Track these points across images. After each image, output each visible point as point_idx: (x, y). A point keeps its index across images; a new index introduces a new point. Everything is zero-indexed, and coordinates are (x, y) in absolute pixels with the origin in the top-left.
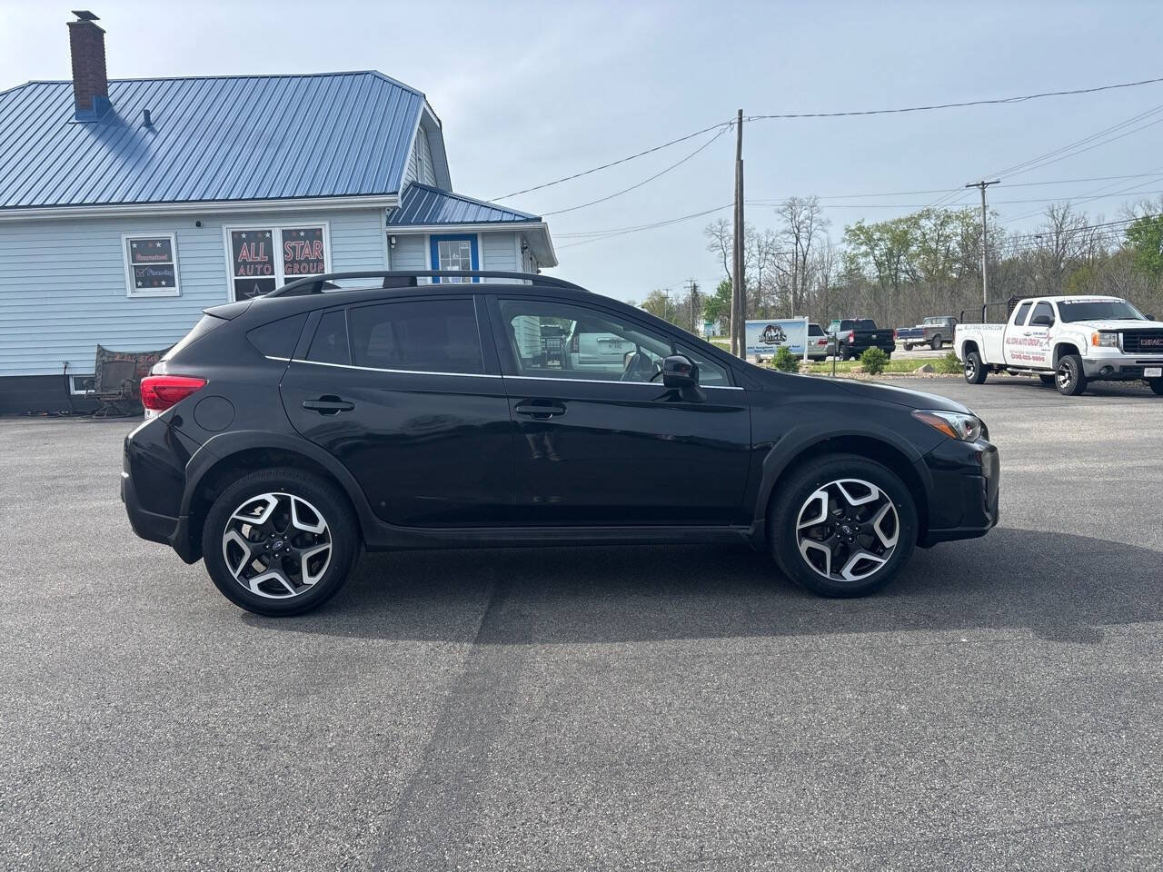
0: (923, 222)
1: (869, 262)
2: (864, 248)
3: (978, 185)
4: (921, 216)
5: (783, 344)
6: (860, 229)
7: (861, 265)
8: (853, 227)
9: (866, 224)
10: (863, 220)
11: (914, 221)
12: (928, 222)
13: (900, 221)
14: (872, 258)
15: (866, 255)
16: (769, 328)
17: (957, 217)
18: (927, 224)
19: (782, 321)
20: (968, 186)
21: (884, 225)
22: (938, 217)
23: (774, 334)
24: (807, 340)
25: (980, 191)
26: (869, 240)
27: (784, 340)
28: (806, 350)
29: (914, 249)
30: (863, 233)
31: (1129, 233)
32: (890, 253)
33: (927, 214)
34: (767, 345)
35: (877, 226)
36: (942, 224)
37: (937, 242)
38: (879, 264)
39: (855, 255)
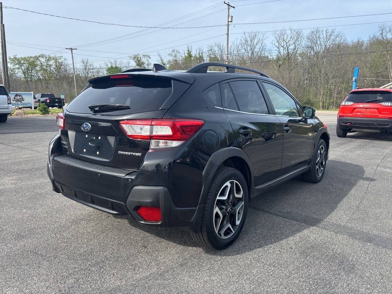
0: (40, 59)
1: (20, 72)
2: (17, 66)
3: (70, 49)
4: (39, 56)
5: (23, 102)
6: (15, 58)
7: (16, 72)
8: (12, 57)
9: (17, 57)
10: (16, 55)
11: (37, 58)
12: (42, 59)
13: (31, 57)
14: (21, 70)
15: (18, 68)
16: (17, 95)
17: (53, 59)
18: (43, 60)
19: (22, 93)
20: (66, 49)
21: (25, 58)
22: (46, 58)
23: (19, 98)
24: (33, 101)
25: (70, 51)
26: (19, 63)
27: (23, 101)
28: (33, 105)
29: (38, 68)
30: (17, 60)
31: (107, 70)
32: (28, 69)
33: (42, 56)
34: (16, 103)
35: (22, 58)
36: (48, 61)
37: (47, 66)
38: (24, 73)
39: (14, 69)
